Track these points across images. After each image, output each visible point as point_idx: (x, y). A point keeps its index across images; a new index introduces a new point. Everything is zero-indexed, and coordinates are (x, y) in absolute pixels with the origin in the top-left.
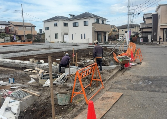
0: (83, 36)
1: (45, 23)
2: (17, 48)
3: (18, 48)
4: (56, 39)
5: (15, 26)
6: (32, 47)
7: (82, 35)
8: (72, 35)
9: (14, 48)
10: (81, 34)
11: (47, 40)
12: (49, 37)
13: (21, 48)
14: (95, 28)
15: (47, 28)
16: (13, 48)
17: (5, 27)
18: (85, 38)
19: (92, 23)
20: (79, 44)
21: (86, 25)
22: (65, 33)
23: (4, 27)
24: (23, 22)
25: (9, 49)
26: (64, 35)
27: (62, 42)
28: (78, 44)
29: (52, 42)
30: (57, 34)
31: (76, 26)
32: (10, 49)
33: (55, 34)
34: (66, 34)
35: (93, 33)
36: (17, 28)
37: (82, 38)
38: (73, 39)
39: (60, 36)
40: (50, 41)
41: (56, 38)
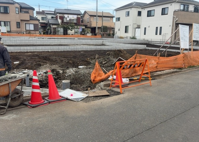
0: (159, 31)
1: (117, 12)
2: (55, 42)
3: (57, 42)
4: (126, 34)
5: (91, 16)
6: (77, 42)
7: (157, 28)
8: (145, 28)
9: (52, 42)
10: (160, 27)
11: (117, 34)
12: (119, 30)
13: (62, 42)
14: (177, 19)
15: (118, 18)
16: (50, 41)
17: (77, 17)
18: (160, 34)
19: (173, 11)
20: (152, 42)
21: (164, 14)
22: (138, 25)
23: (75, 17)
24: (97, 11)
25: (45, 42)
26: (136, 28)
27: (132, 37)
28: (150, 42)
29: (121, 38)
30: (128, 26)
31: (151, 16)
32: (47, 42)
33: (126, 27)
34: (139, 27)
35: (173, 26)
36: (92, 19)
37: (156, 34)
38: (145, 34)
39: (130, 29)
40: (119, 36)
41: (126, 32)
